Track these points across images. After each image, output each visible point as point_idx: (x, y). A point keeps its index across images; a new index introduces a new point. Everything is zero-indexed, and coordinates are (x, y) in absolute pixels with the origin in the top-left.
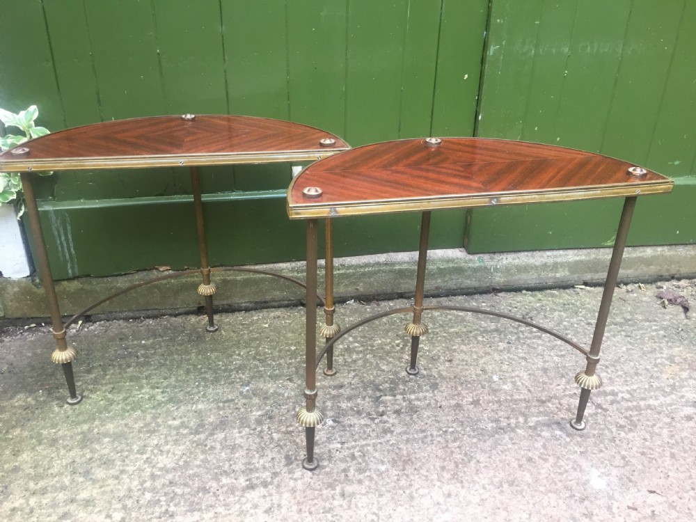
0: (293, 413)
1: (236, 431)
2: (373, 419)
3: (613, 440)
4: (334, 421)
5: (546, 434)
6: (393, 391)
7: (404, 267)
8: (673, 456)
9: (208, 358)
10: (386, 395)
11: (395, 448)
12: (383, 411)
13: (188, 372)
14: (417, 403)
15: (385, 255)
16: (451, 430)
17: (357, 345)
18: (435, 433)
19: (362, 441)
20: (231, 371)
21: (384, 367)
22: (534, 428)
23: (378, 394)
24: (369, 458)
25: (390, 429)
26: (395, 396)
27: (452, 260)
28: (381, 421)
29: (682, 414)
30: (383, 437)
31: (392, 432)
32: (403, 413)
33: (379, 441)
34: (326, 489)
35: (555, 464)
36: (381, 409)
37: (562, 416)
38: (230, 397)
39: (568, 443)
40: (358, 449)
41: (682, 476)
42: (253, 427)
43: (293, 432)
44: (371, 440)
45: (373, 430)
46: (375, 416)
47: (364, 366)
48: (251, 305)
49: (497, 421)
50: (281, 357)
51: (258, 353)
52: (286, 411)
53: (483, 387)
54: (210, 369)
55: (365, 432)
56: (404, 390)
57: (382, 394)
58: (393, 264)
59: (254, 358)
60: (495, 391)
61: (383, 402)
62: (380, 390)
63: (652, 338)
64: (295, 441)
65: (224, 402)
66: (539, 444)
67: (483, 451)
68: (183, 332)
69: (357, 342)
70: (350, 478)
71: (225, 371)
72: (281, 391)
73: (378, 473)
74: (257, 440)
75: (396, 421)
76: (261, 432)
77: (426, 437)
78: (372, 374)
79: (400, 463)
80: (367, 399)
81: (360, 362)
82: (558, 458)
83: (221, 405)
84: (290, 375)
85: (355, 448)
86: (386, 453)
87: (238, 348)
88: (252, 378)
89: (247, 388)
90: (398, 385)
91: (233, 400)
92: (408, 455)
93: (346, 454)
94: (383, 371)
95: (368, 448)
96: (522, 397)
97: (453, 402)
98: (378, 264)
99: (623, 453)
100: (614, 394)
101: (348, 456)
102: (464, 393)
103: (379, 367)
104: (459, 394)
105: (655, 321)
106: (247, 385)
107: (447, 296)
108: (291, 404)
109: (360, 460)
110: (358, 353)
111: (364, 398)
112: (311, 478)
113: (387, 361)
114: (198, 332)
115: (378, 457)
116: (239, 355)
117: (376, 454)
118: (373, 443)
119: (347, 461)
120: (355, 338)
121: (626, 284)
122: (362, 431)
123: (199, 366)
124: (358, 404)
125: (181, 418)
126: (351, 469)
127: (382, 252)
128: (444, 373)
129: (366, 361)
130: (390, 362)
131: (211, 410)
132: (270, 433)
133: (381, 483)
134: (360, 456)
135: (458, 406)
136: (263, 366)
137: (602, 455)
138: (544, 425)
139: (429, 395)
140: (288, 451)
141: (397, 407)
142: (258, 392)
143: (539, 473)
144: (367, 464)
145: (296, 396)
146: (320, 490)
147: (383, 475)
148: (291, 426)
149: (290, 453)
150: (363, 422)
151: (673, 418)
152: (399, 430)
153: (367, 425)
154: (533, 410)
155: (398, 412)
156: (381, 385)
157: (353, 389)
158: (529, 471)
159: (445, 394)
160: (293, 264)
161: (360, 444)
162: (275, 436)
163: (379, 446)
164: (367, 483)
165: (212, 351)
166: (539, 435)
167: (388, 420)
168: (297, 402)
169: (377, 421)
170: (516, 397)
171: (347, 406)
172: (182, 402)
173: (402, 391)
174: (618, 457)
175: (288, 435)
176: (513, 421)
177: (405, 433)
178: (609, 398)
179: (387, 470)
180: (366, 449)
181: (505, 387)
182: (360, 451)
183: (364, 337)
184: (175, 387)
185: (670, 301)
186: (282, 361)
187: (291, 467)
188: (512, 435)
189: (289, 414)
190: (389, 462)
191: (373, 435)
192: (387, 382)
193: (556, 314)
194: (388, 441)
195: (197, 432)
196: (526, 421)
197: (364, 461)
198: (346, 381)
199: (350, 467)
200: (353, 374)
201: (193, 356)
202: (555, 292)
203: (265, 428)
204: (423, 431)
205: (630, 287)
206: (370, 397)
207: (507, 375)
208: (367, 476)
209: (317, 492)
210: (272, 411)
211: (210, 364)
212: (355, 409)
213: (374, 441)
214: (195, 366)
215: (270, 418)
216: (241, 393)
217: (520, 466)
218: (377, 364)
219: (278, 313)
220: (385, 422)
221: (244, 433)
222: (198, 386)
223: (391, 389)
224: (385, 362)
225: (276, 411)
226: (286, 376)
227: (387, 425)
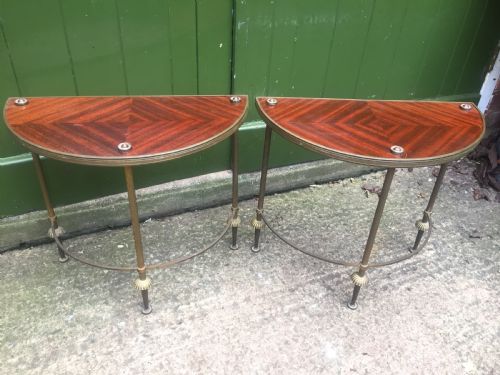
0: (111, 334)
1: (66, 359)
2: (174, 328)
3: (339, 315)
4: (144, 336)
5: (296, 318)
6: (188, 300)
7: (188, 190)
8: (377, 322)
9: (35, 292)
10: (182, 304)
11: (192, 351)
12: (181, 320)
13: (19, 308)
14: (205, 307)
15: (172, 183)
16: (232, 327)
17: (157, 261)
18: (220, 332)
19: (167, 350)
20: (56, 302)
21: (179, 279)
22: (288, 315)
24: (173, 365)
25: (187, 335)
26: (189, 304)
27: (223, 181)
28: (180, 329)
29: (381, 286)
30: (183, 343)
31: (189, 337)
32: (196, 318)
33: (180, 347)
35: (303, 343)
36: (180, 317)
37: (307, 301)
38: (57, 328)
39: (310, 324)
40: (164, 358)
41: (383, 337)
42: (80, 353)
44: (174, 348)
45: (175, 339)
46: (175, 325)
47: (164, 280)
49: (263, 313)
50: (96, 282)
51: (77, 281)
52: (105, 333)
53: (252, 285)
54: (37, 302)
55: (168, 342)
57: (179, 303)
58: (179, 189)
59: (74, 287)
60: (260, 287)
61: (180, 311)
62: (177, 300)
63: (360, 224)
65: (53, 333)
66: (291, 328)
67: (255, 341)
68: (10, 268)
69: (157, 258)
71: (51, 302)
72: (99, 315)
74: (85, 365)
75: (192, 327)
76: (87, 356)
77: (214, 337)
78: (171, 286)
79: (197, 365)
80: (169, 310)
81: (160, 277)
82: (305, 338)
83: (51, 336)
84: (105, 299)
86: (186, 358)
87: (60, 278)
88: (74, 306)
89: (71, 317)
90: (191, 293)
91: (60, 330)
92: (202, 356)
93: (155, 364)
94: (179, 282)
95: (172, 355)
96: (279, 289)
97: (232, 302)
98: (168, 191)
99: (346, 325)
100: (338, 275)
101: (157, 366)
102: (239, 292)
103: (175, 279)
104: (235, 295)
105: (362, 209)
106: (71, 314)
107: (221, 205)
108: (109, 326)
109: (167, 368)
110: (158, 268)
113: (181, 272)
114: (23, 267)
116: (61, 285)
117: (179, 360)
118: (176, 351)
119: (157, 371)
120: (154, 254)
121: (343, 179)
122: (166, 341)
123: (28, 302)
124: (162, 317)
125: (18, 354)
127: (169, 181)
128: (224, 277)
129: (165, 275)
130: (184, 273)
131: (42, 343)
132: (94, 356)
134: (167, 364)
135: (235, 305)
136: (83, 293)
137: (332, 330)
138: (294, 310)
139: (214, 298)
140: (110, 371)
141: (191, 314)
142: (81, 318)
143: (293, 353)
144: (172, 370)
145: (112, 317)
148: (111, 346)
149: (112, 372)
150: (166, 332)
151: (375, 290)
152: (193, 334)
153: (169, 335)
154: (287, 299)
155: (192, 318)
156: (178, 295)
157: (157, 303)
158: (286, 352)
159: (226, 296)
160: (98, 200)
161: (165, 353)
162: (99, 358)
163: (180, 352)
165: (38, 284)
166: (291, 320)
167: (186, 327)
168: (114, 323)
169: (177, 329)
170: (275, 290)
172: (16, 339)
173: (194, 298)
174: (343, 329)
175: (109, 356)
176: (273, 311)
177: (198, 336)
178: (336, 279)
180: (170, 357)
181: (267, 282)
183: (162, 252)
184: (9, 325)
185: (370, 191)
186: (98, 286)
188: (274, 323)
189: (108, 335)
190: (188, 365)
191: (175, 342)
192: (182, 292)
193: (298, 211)
194: (186, 346)
195: (33, 366)
196: (282, 310)
197: (171, 368)
201: (21, 292)
202: (297, 192)
203: (89, 352)
204: (211, 332)
205: (345, 182)
206: (171, 308)
207: (268, 271)
210: (94, 335)
211: (37, 298)
212: (160, 321)
213: (176, 348)
214: (24, 301)
215: (93, 342)
216: (67, 322)
217: (280, 349)
218: (174, 277)
219: (90, 238)
220: (183, 329)
221: (72, 360)
222: (29, 322)
223: (186, 298)
224: (179, 274)
225: (97, 334)
226: (102, 299)
227: (185, 332)
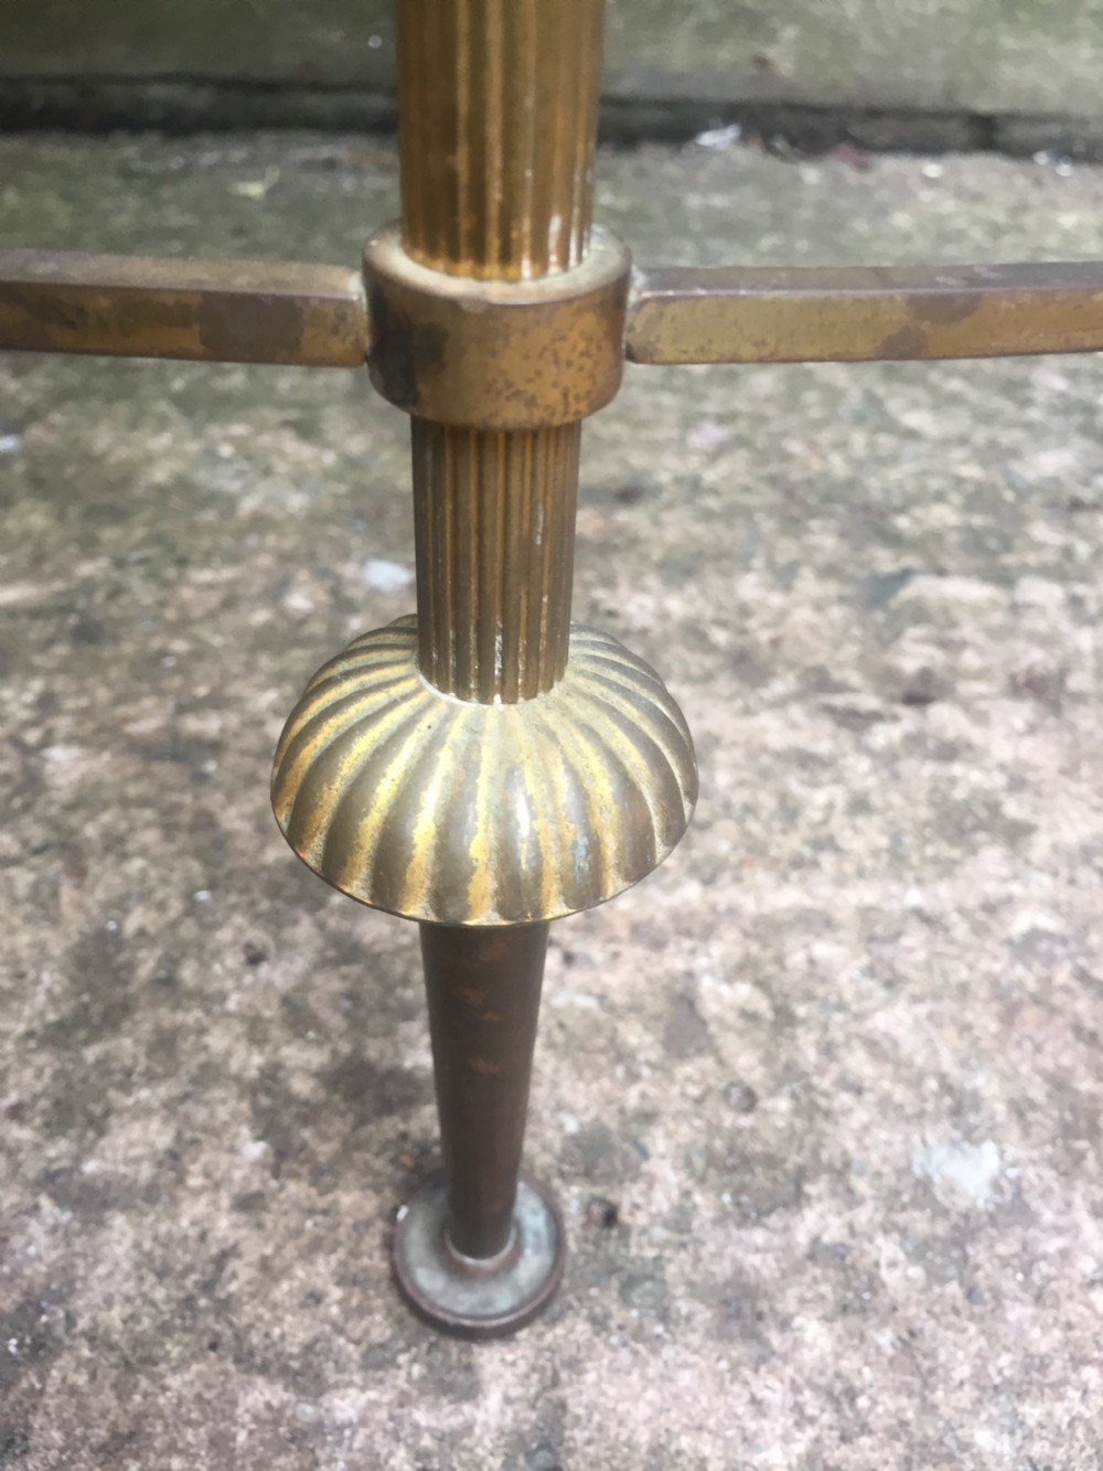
0: (261, 616)
2: (854, 721)
6: (994, 553)
10: (941, 572)
11: (1063, 975)
12: (926, 675)
19: (761, 877)
21: (916, 419)
23: (885, 561)
24: (828, 1050)
25: (994, 808)
26: (1005, 579)
28: (914, 741)
30: (947, 869)
32: (1079, 698)
33: (914, 897)
34: (377, 1361)
36: (913, 656)
40: (725, 947)
43: (215, 747)
44: (841, 881)
45: (860, 805)
46: (869, 702)
48: (201, 99)
52: (214, 599)
55: (789, 811)
56: (1068, 553)
57: (910, 561)
61: (919, 613)
62: (894, 540)
64: (205, 821)
70: (641, 1250)
73: (920, 1222)
75: (1042, 753)
78: (842, 445)
80: (808, 585)
84: (304, 405)
85: (708, 933)
86: (986, 1022)
88: (63, 397)
90: (1020, 520)
93: (617, 981)
94: (913, 435)
95: (823, 950)
101: (635, 1008)
103: (884, 414)
108: (265, 561)
109: (747, 1063)
111: (784, 577)
112: (249, 1204)
113: (933, 390)
115: (910, 1044)
117: (894, 1019)
118: (866, 913)
119: (622, 1055)
122: (768, 801)
124: (745, 611)
126: (658, 1141)
130: (955, 399)
132: (32, 736)
133: (958, 1351)
134: (750, 1016)
140: (120, 905)
141: (1035, 657)
142: (70, 470)
144: (811, 1109)
145: (315, 519)
146: (307, 1376)
147: (977, 1252)
148: (217, 702)
149: (136, 919)
150: (774, 731)
153: (805, 760)
155: (1041, 690)
156: (902, 510)
157: (708, 516)
161: (749, 905)
163: (915, 938)
164: (816, 1337)
167: (975, 734)
168: (311, 557)
169: (882, 736)
171: (664, 616)
173: (1050, 557)
175: (165, 770)
179: (1014, 1208)
180: (797, 959)
182: (743, 969)
187: (91, 1054)
189: (229, 620)
190: (1021, 1109)
191: (862, 839)
192: (940, 497)
194: (990, 908)
198: (666, 470)
199: (648, 1117)
200: (710, 434)
206: (829, 571)
208: (817, 1252)
209: (262, 1394)
210: (116, 592)
212: (720, 637)
213: (865, 894)
215: (88, 634)
218: (873, 400)
220: (949, 751)
223: (974, 542)
224: (919, 393)
225: (143, 593)
226: (281, 404)
227: (968, 778)
